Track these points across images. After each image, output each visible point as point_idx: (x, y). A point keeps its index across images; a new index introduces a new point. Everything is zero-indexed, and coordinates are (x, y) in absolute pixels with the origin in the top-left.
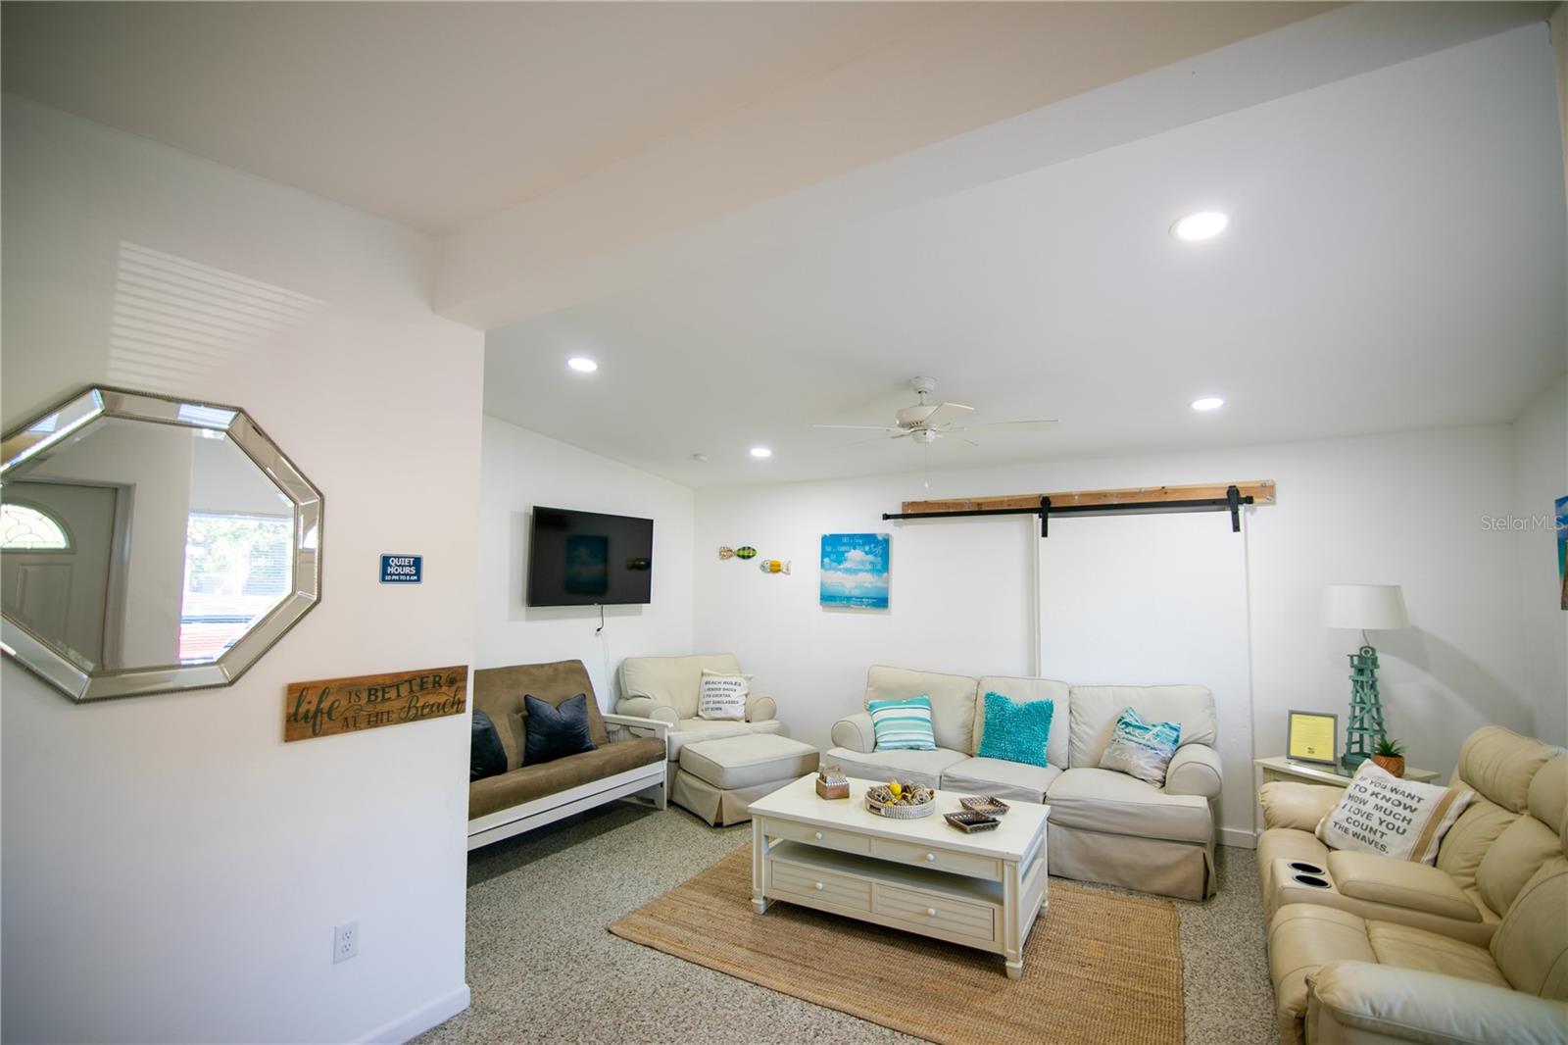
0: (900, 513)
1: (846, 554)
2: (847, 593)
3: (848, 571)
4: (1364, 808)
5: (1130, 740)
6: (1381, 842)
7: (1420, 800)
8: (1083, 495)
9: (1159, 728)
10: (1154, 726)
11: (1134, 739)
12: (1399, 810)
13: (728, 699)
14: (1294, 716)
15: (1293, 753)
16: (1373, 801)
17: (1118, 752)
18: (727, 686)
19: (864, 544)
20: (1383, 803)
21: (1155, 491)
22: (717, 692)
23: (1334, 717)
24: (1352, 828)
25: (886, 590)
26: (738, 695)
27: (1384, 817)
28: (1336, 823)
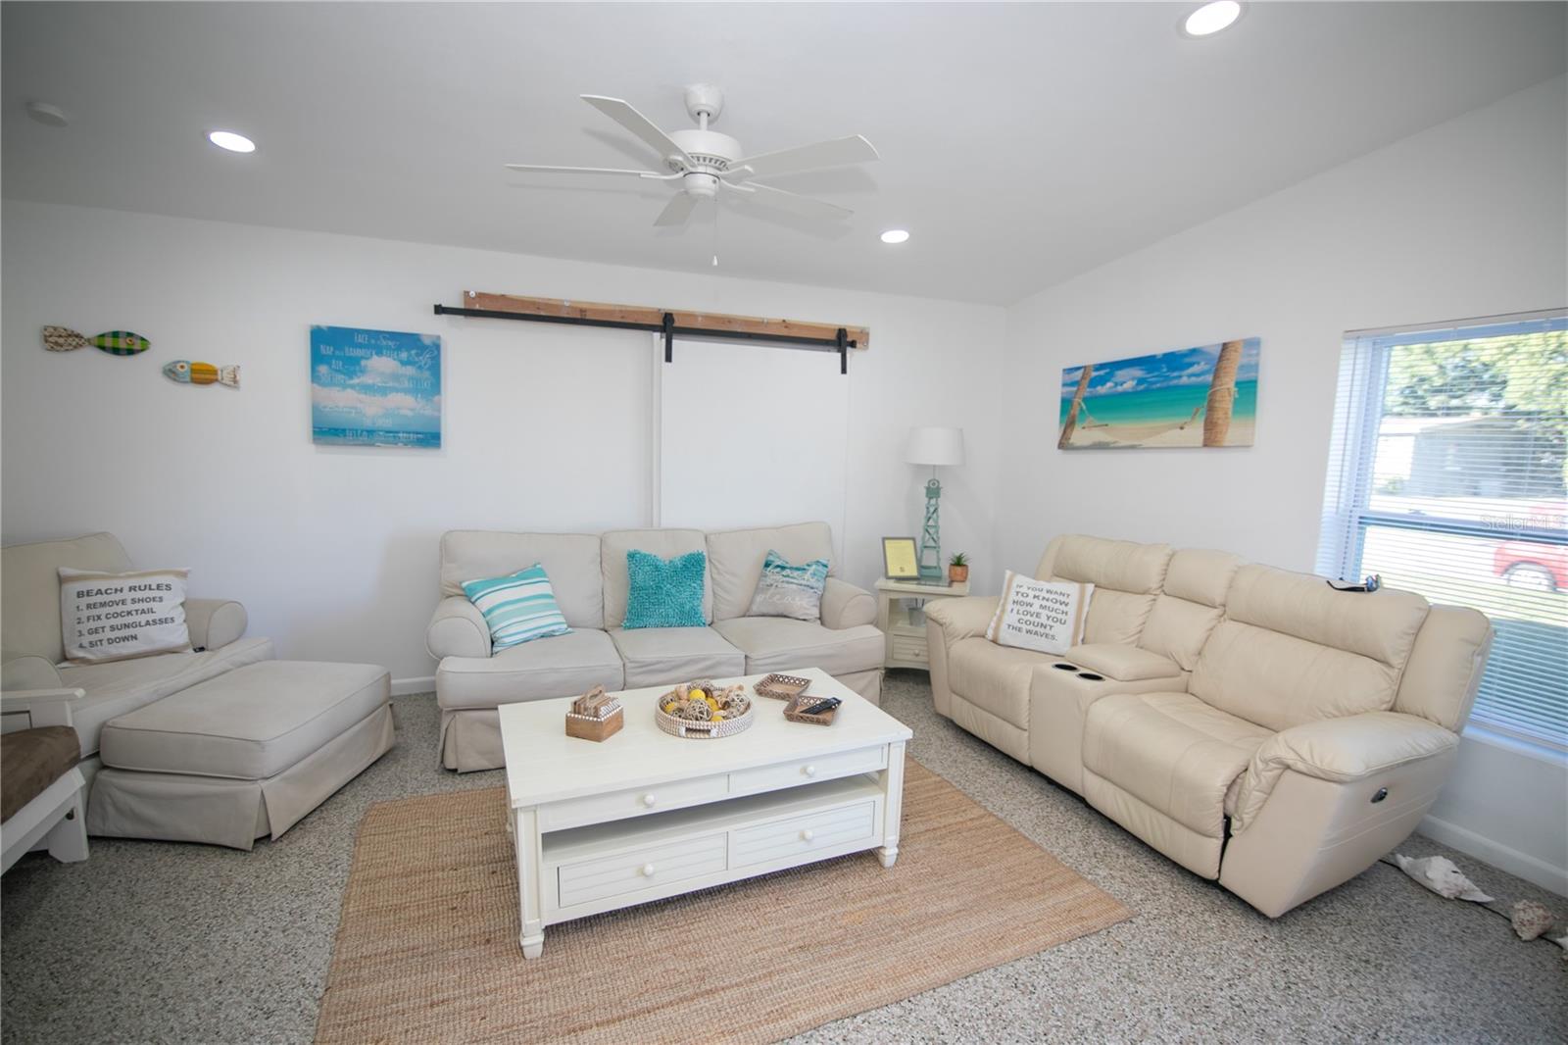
0: (462, 306)
1: (363, 362)
2: (368, 424)
3: (367, 389)
4: (1032, 610)
5: (792, 583)
6: (1051, 633)
7: (1068, 595)
8: (708, 317)
9: (814, 567)
10: (808, 565)
11: (792, 580)
12: (1057, 606)
13: (150, 617)
14: (887, 542)
15: (891, 574)
16: (1037, 603)
17: (778, 596)
18: (139, 595)
19: (399, 348)
20: (1044, 603)
21: (775, 324)
22: (120, 608)
23: (914, 539)
24: (1024, 627)
25: (437, 420)
26: (169, 605)
27: (1050, 614)
28: (1009, 626)
